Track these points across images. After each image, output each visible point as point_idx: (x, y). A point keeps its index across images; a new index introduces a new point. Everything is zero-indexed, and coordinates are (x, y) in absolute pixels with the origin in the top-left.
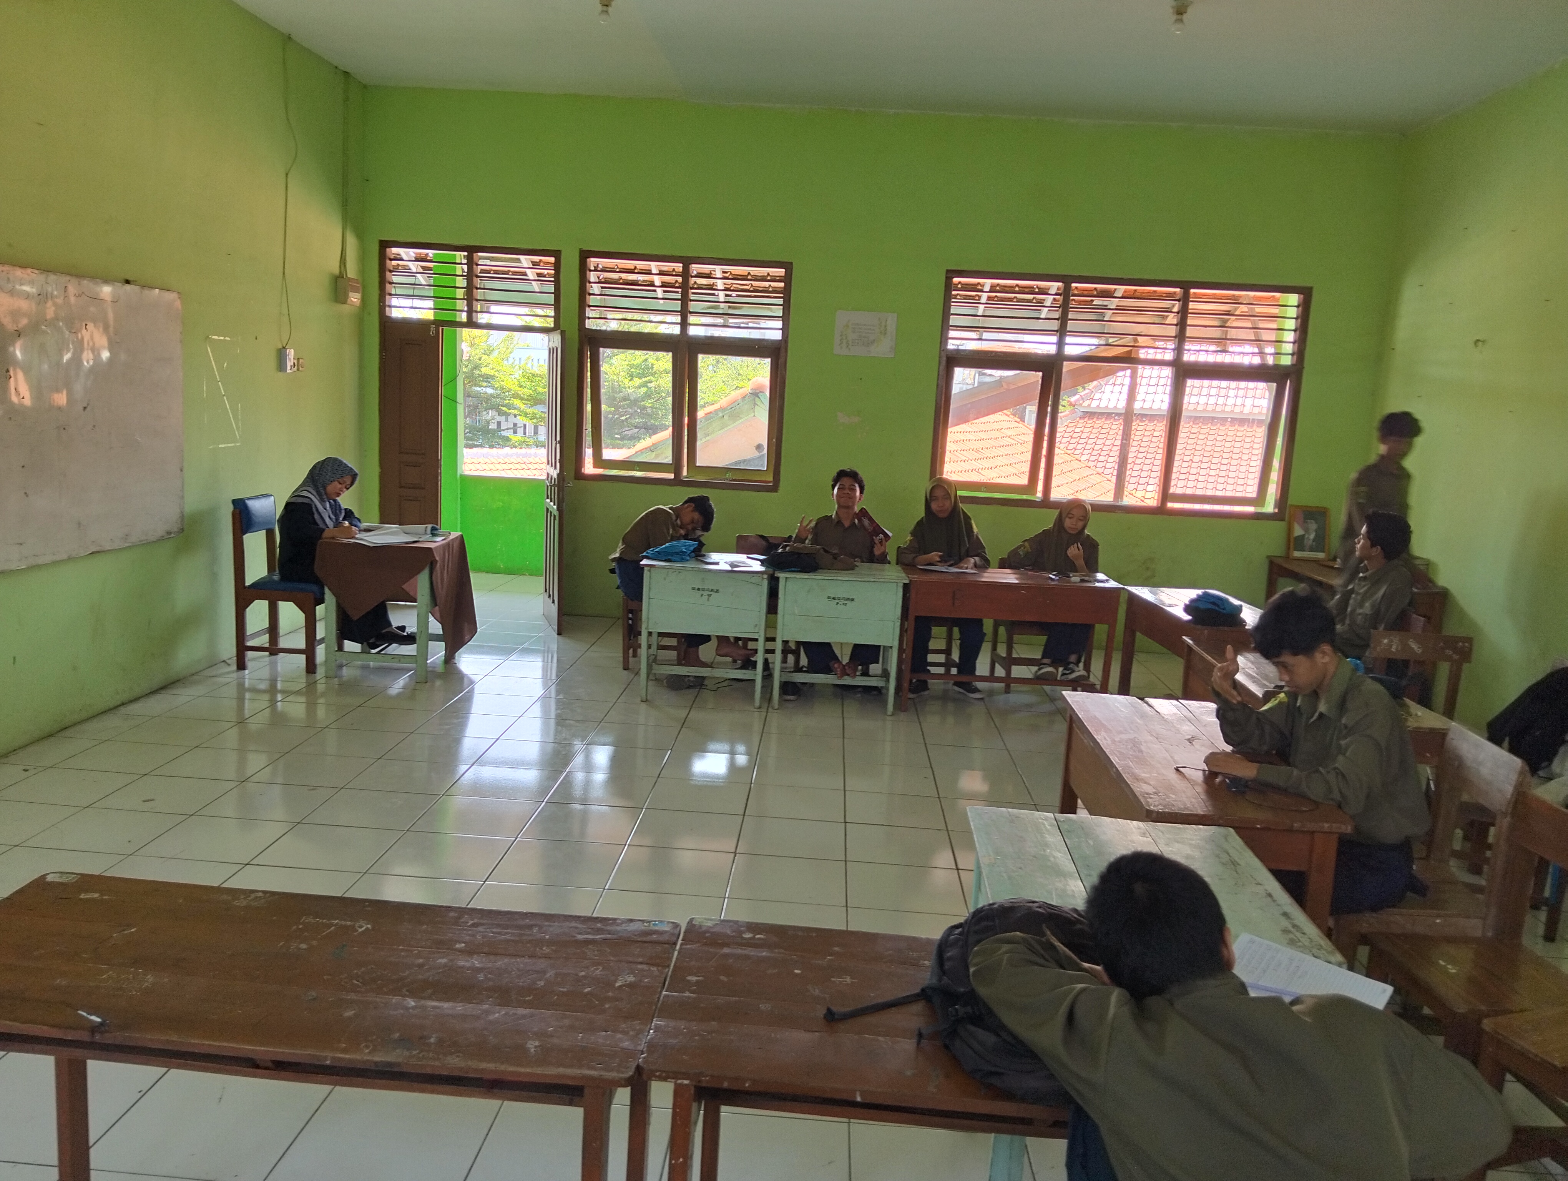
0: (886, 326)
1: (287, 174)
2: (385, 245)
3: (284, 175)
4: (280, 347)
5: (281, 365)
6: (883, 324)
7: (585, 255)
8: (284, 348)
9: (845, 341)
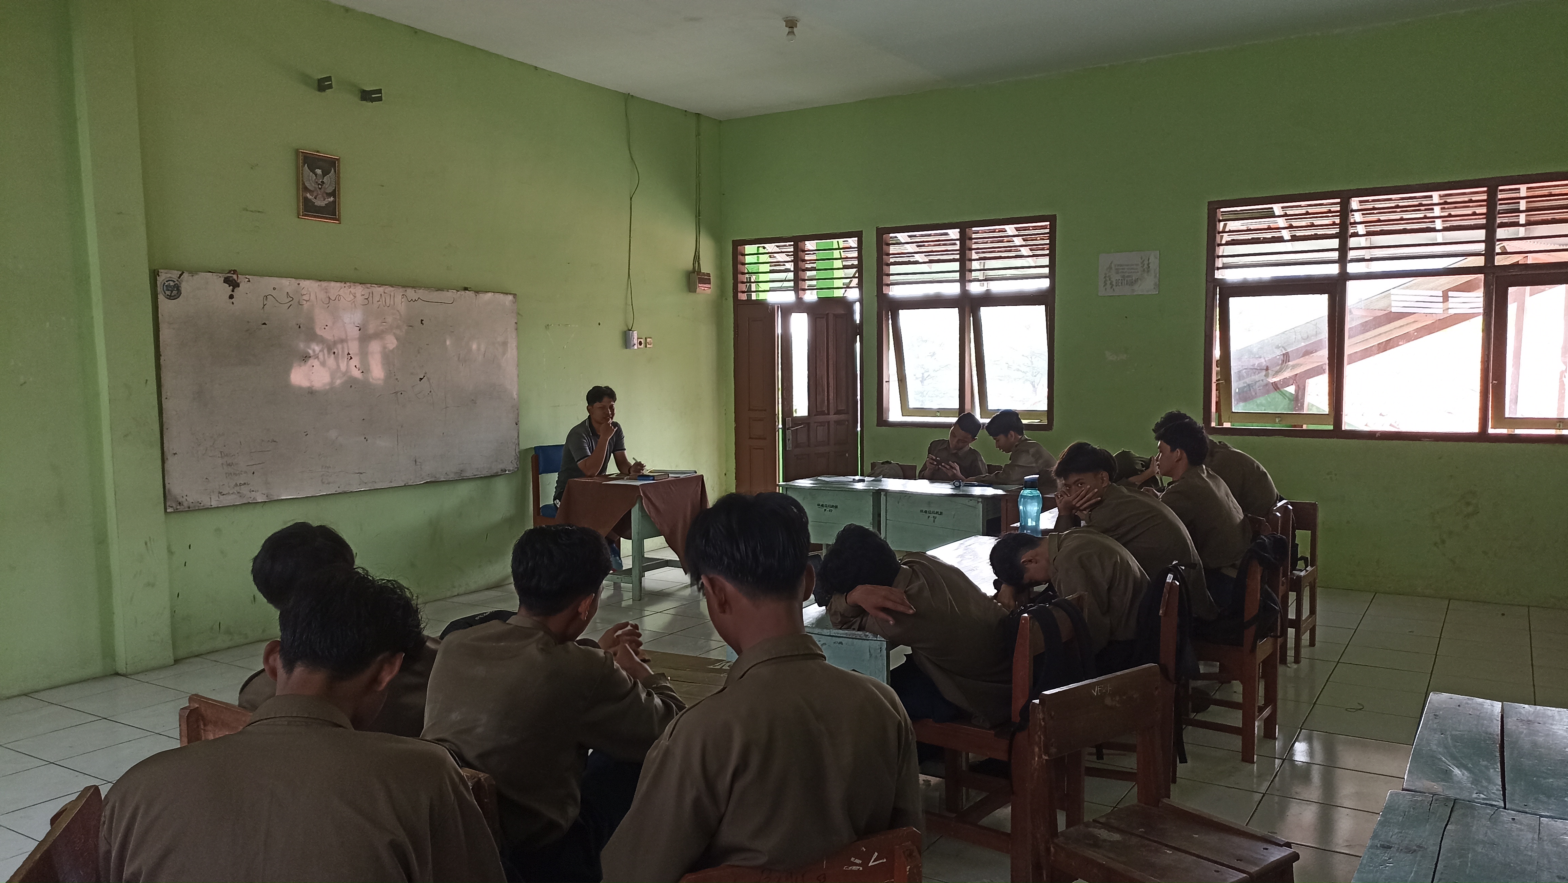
0: (1148, 264)
1: (631, 198)
2: (737, 244)
3: (630, 199)
4: (626, 329)
5: (626, 342)
6: (1146, 263)
7: (882, 232)
8: (630, 330)
9: (1108, 282)
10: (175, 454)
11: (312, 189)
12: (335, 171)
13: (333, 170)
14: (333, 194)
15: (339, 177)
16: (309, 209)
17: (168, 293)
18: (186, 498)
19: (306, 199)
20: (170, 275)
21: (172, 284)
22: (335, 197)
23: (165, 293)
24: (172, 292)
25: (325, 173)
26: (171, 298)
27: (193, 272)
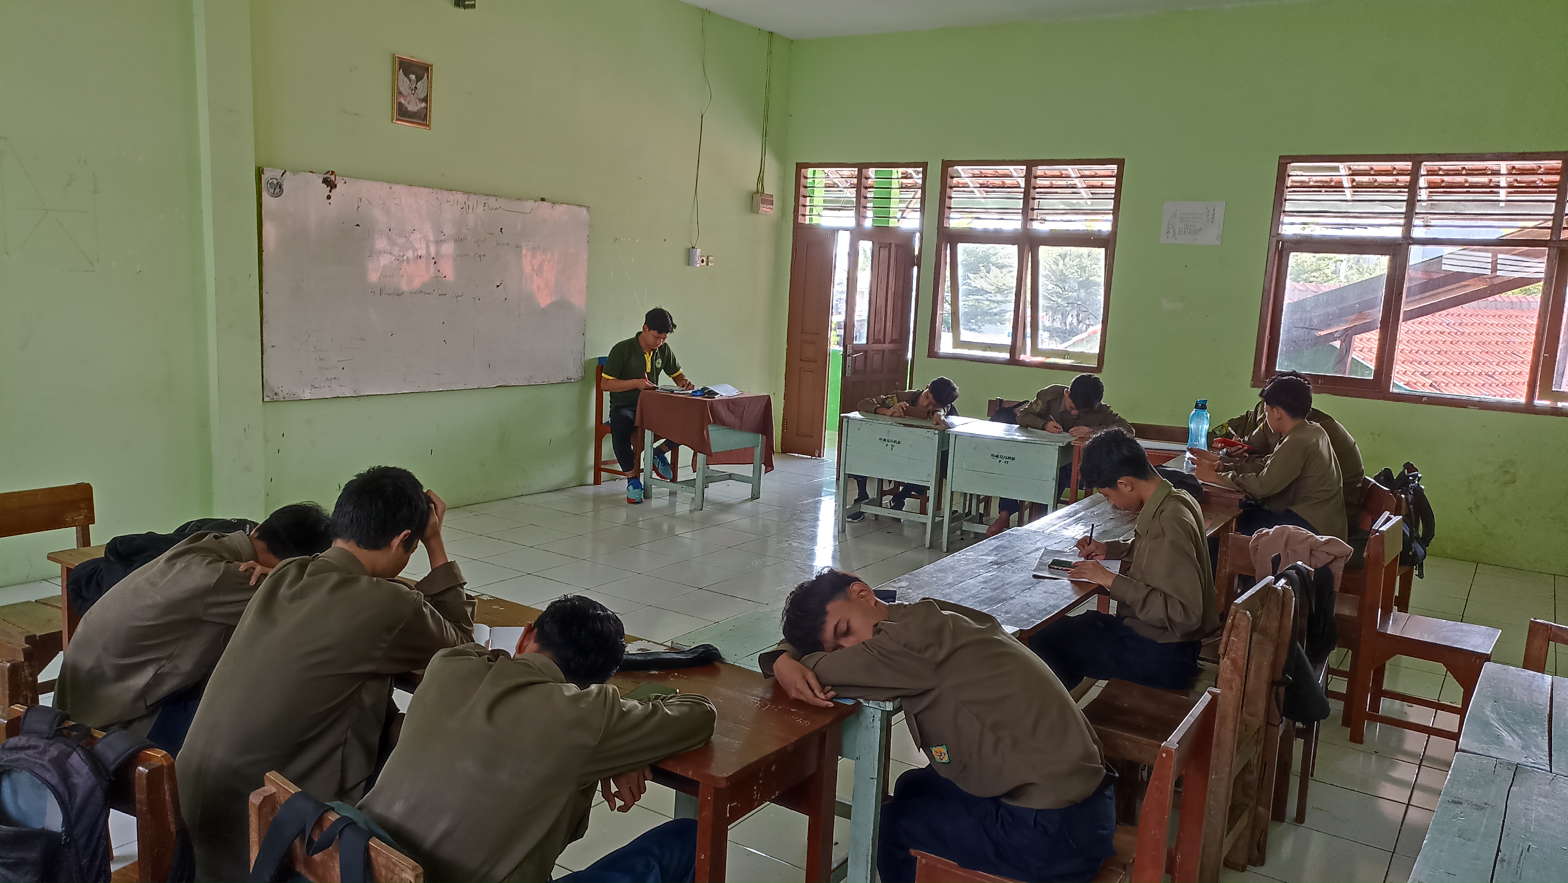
0: (1213, 215)
2: (801, 166)
3: (701, 117)
4: (690, 246)
5: (689, 260)
6: (1211, 213)
7: (947, 165)
8: (694, 248)
9: (1171, 230)
10: (273, 346)
11: (405, 93)
12: (428, 77)
13: (426, 76)
14: (425, 100)
15: (431, 83)
16: (403, 113)
17: (272, 190)
18: (282, 389)
19: (400, 105)
20: (273, 173)
21: (275, 182)
22: (426, 102)
23: (269, 190)
24: (275, 189)
25: (419, 79)
26: (275, 196)
27: (295, 172)
